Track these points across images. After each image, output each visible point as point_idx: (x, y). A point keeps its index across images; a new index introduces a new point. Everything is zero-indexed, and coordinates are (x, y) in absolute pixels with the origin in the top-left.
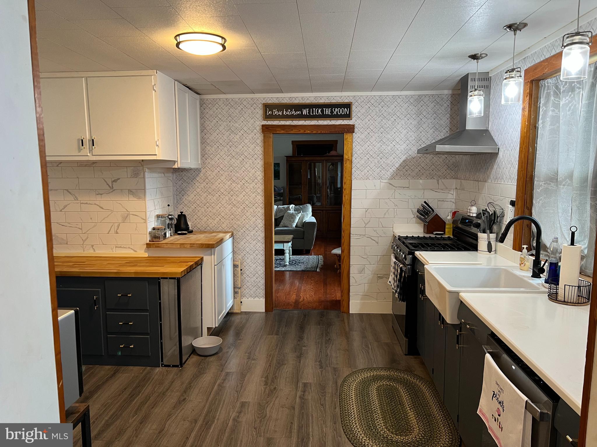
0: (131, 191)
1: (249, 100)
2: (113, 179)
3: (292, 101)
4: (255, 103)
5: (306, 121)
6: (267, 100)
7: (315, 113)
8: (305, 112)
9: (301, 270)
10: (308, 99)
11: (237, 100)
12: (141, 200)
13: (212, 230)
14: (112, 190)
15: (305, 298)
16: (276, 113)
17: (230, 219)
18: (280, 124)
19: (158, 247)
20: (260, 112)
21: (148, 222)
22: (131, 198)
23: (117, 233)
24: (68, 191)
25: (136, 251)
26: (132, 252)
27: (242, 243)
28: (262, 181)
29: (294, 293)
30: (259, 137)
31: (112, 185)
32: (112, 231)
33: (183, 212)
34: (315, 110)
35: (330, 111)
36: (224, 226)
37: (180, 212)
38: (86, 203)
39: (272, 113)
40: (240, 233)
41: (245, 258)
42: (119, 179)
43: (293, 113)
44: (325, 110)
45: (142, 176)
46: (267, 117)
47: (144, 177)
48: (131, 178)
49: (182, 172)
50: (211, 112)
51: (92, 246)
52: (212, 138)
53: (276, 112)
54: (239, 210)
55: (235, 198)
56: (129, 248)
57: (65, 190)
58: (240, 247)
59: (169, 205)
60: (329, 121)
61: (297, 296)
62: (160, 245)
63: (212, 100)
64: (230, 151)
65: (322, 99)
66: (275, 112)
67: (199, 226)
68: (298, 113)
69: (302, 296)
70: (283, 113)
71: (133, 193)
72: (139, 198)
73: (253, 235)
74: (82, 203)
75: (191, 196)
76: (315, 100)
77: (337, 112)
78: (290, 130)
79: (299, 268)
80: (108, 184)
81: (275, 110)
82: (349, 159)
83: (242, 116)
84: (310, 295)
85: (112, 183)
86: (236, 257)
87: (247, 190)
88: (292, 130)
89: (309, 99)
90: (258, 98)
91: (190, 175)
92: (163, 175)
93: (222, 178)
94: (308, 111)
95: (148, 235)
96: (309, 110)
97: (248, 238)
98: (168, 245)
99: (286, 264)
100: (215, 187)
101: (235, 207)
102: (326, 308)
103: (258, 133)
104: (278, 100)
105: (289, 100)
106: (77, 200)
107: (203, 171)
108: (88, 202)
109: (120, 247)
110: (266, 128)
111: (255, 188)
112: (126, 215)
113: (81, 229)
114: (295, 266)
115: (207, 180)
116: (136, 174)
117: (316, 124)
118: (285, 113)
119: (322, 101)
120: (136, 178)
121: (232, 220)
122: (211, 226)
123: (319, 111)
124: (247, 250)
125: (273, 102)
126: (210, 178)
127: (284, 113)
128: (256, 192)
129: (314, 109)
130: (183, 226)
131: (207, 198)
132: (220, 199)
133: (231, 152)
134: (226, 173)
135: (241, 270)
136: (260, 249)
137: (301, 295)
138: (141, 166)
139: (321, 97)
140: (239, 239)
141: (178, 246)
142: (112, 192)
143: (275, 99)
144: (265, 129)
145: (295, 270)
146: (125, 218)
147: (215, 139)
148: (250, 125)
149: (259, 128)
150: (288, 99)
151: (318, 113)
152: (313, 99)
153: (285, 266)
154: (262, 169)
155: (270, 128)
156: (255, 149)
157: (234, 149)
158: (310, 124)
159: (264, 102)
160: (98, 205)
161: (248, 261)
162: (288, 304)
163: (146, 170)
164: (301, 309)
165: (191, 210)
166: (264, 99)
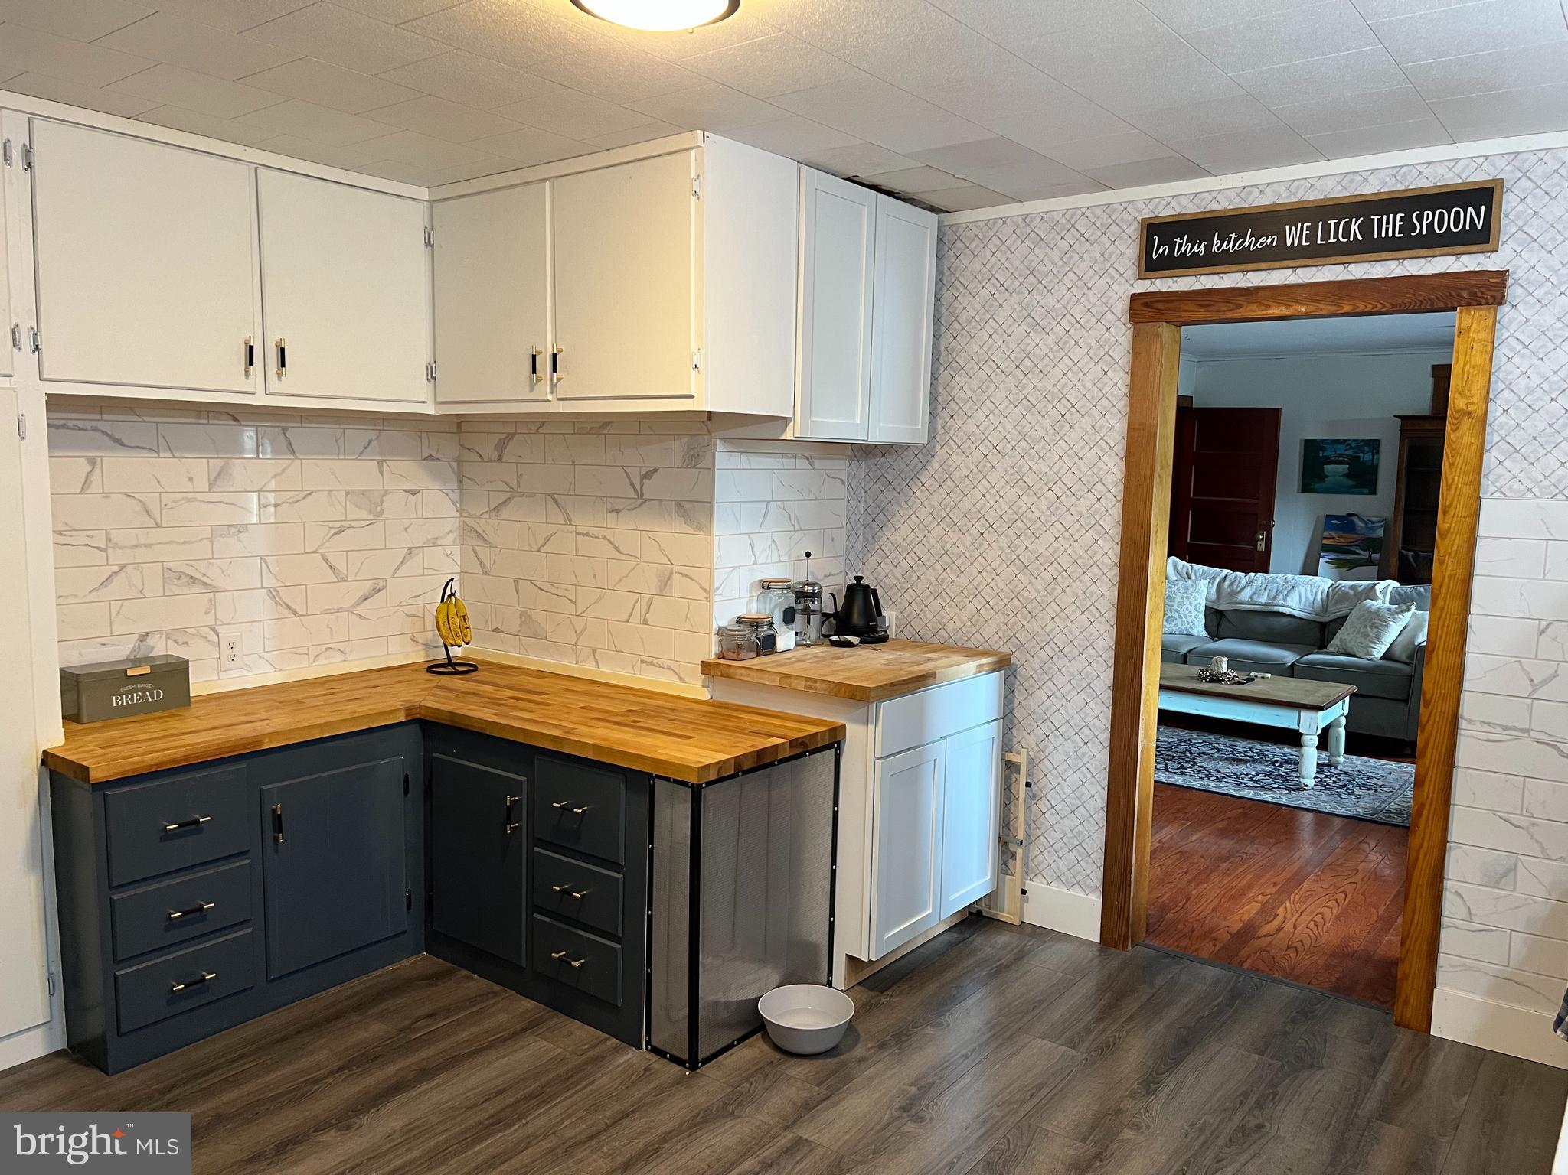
0: (682, 507)
1: (1098, 211)
2: (644, 471)
3: (1251, 199)
4: (1114, 222)
5: (1299, 271)
6: (1156, 208)
7: (1336, 236)
8: (1293, 236)
9: (1349, 814)
10: (1312, 186)
11: (1057, 217)
12: (701, 533)
13: (952, 643)
14: (640, 501)
15: (1289, 926)
16: (1183, 249)
17: (1009, 612)
18: (1198, 287)
19: (728, 676)
20: (1129, 250)
21: (716, 598)
22: (682, 526)
23: (645, 622)
24: (554, 499)
25: (682, 680)
26: (676, 681)
27: (1041, 695)
28: (1118, 490)
29: (1260, 898)
30: (1121, 336)
31: (641, 487)
32: (636, 618)
33: (862, 578)
34: (1337, 225)
35: (1398, 223)
36: (988, 631)
37: (855, 578)
38: (587, 534)
39: (1171, 250)
40: (1036, 663)
41: (1046, 747)
42: (656, 470)
43: (1247, 244)
44: (1380, 221)
45: (705, 464)
46: (1151, 265)
47: (712, 468)
48: (682, 467)
49: (883, 455)
50: (977, 266)
51: (594, 652)
52: (973, 348)
53: (1184, 246)
54: (1039, 584)
55: (1027, 543)
56: (670, 668)
57: (549, 495)
58: (1034, 706)
59: (808, 554)
60: (1393, 264)
61: (1262, 911)
62: (732, 670)
63: (982, 224)
64: (1024, 388)
65: (1370, 178)
66: (1181, 245)
67: (917, 624)
68: (1269, 241)
69: (1280, 918)
70: (1208, 248)
71: (685, 510)
72: (698, 528)
73: (1076, 673)
74: (579, 534)
75: (901, 532)
76: (1339, 188)
77: (1430, 225)
78: (1232, 306)
79: (1347, 805)
80: (632, 485)
81: (1182, 239)
82: (1469, 413)
83: (1071, 269)
84: (1318, 919)
85: (641, 480)
86: (1019, 738)
87: (1068, 520)
88: (1240, 306)
89: (1318, 184)
90: (1125, 205)
91: (903, 466)
92: (803, 463)
93: (994, 477)
94: (1305, 232)
95: (715, 639)
96: (1313, 230)
97: (1060, 680)
98: (753, 674)
99: (1304, 781)
100: (970, 506)
101: (1025, 575)
102: (1344, 989)
103: (1118, 323)
104: (1196, 201)
105: (1238, 200)
106: (571, 524)
107: (940, 453)
108: (592, 531)
109: (651, 663)
110: (1146, 305)
111: (1096, 511)
112: (667, 574)
113: (574, 603)
114: (1339, 795)
115: (949, 482)
116: (693, 455)
117: (1340, 278)
118: (1218, 249)
119: (1372, 187)
120: (694, 467)
121: (1015, 614)
122: (950, 626)
123: (1354, 227)
124: (1057, 719)
125: (1179, 210)
126: (957, 475)
127: (1214, 248)
128: (1097, 527)
129: (1333, 222)
130: (857, 618)
131: (946, 538)
132: (981, 544)
133: (1025, 392)
134: (1008, 461)
135: (1028, 785)
136: (1098, 723)
137: (1281, 911)
138: (706, 432)
139: (1364, 175)
140: (1031, 681)
141: (774, 681)
142: (640, 505)
143: (1184, 201)
144: (1143, 308)
145: (1328, 809)
146: (665, 583)
147: (981, 352)
148: (1094, 299)
149: (1122, 307)
150: (1232, 194)
151: (1346, 234)
152: (1330, 183)
153: (1300, 788)
154: (1120, 448)
155: (1160, 305)
156: (1105, 379)
157: (1035, 381)
158: (1313, 280)
159: (1147, 214)
160: (609, 541)
161: (1058, 758)
162: (1209, 934)
163: (716, 445)
164: (1241, 963)
165: (898, 572)
166: (1146, 205)
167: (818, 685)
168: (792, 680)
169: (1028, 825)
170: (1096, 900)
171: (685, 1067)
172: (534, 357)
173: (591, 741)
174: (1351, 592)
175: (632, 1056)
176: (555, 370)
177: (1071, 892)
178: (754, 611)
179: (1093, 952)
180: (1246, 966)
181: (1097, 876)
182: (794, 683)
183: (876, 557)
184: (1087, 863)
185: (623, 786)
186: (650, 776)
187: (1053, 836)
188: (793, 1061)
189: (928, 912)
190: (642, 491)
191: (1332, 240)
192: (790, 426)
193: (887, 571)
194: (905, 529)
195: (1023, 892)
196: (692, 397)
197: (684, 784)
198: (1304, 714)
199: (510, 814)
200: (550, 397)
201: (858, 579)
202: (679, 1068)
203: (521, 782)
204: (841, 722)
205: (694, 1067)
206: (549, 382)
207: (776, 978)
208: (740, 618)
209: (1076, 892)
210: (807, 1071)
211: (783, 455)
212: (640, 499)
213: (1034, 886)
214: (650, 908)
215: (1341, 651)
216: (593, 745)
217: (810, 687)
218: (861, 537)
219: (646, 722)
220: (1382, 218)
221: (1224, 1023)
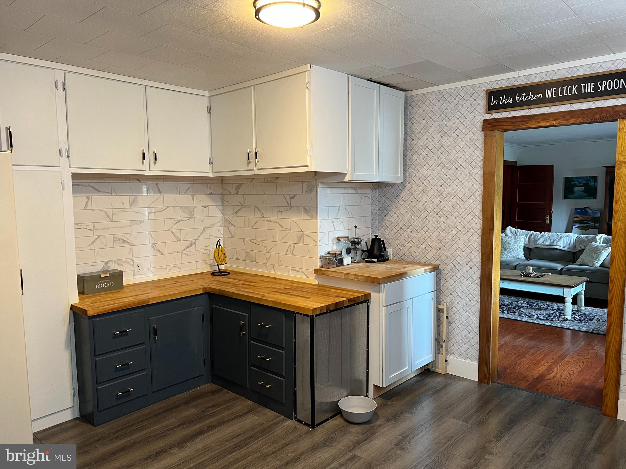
0: (306, 209)
1: (469, 88)
2: (291, 196)
3: (531, 79)
4: (475, 91)
5: (552, 107)
6: (492, 85)
7: (567, 93)
8: (549, 94)
9: (586, 330)
10: (556, 73)
11: (452, 91)
12: (313, 219)
13: (415, 261)
14: (290, 208)
15: (558, 376)
16: (504, 101)
17: (438, 248)
18: (510, 116)
19: (324, 274)
20: (482, 103)
21: (319, 244)
22: (306, 217)
23: (293, 254)
24: (257, 208)
25: (307, 276)
26: (304, 277)
27: (451, 282)
28: (480, 198)
29: (547, 364)
30: (479, 137)
31: (290, 202)
32: (289, 253)
33: (378, 236)
34: (567, 89)
35: (592, 87)
36: (429, 256)
37: (375, 236)
38: (270, 221)
39: (499, 102)
40: (449, 268)
41: (454, 302)
42: (296, 195)
43: (530, 98)
44: (585, 86)
45: (314, 192)
46: (491, 108)
47: (317, 194)
48: (305, 194)
49: (385, 187)
50: (421, 111)
51: (273, 266)
52: (420, 144)
53: (504, 100)
54: (449, 237)
55: (444, 220)
56: (302, 272)
57: (256, 206)
58: (449, 286)
59: (356, 227)
60: (591, 103)
61: (546, 370)
62: (326, 272)
63: (422, 95)
64: (441, 158)
65: (580, 69)
67: (400, 254)
68: (539, 96)
69: (555, 372)
70: (514, 100)
71: (307, 211)
72: (312, 217)
73: (465, 272)
74: (267, 221)
75: (393, 217)
76: (567, 73)
77: (605, 87)
78: (524, 123)
79: (585, 327)
80: (287, 201)
81: (503, 97)
82: (625, 162)
83: (458, 111)
84: (571, 373)
85: (290, 199)
86: (443, 299)
87: (460, 211)
88: (528, 123)
89: (558, 73)
90: (479, 85)
91: (393, 191)
92: (353, 191)
93: (430, 194)
94: (554, 92)
95: (319, 260)
96: (557, 91)
97: (459, 275)
98: (334, 273)
99: (566, 317)
100: (420, 206)
101: (443, 233)
102: (582, 401)
103: (478, 131)
104: (508, 82)
105: (526, 80)
106: (264, 217)
107: (408, 185)
108: (272, 220)
109: (295, 270)
110: (489, 124)
111: (472, 207)
112: (300, 235)
113: (266, 247)
114: (582, 323)
115: (412, 197)
116: (310, 189)
117: (569, 110)
118: (518, 100)
119: (580, 73)
120: (310, 194)
121: (440, 249)
122: (414, 254)
123: (574, 89)
124: (458, 291)
125: (502, 86)
126: (415, 194)
127: (516, 100)
128: (472, 213)
129: (565, 87)
130: (376, 252)
131: (411, 219)
132: (425, 221)
133: (442, 160)
134: (435, 188)
135: (447, 317)
136: (475, 292)
137: (555, 369)
138: (315, 180)
139: (578, 68)
140: (447, 276)
141: (342, 276)
142: (290, 209)
143: (504, 82)
144: (488, 125)
145: (577, 328)
146: (300, 239)
147: (423, 145)
148: (468, 122)
149: (479, 125)
150: (523, 78)
151: (571, 92)
152: (564, 72)
153: (565, 320)
154: (481, 181)
155: (495, 124)
156: (474, 154)
157: (445, 156)
158: (558, 111)
159: (489, 88)
160: (278, 223)
161: (459, 307)
162: (525, 378)
163: (318, 185)
164: (538, 390)
165: (392, 233)
166: (488, 84)
167: (360, 277)
168: (349, 275)
169: (447, 334)
170: (476, 364)
171: (310, 427)
172: (249, 154)
173: (271, 300)
174: (586, 239)
175: (289, 423)
176: (256, 158)
177: (466, 361)
178: (335, 249)
179: (476, 385)
180: (540, 391)
181: (476, 354)
182: (350, 277)
183: (383, 228)
184: (472, 349)
185: (284, 317)
186: (294, 313)
187: (458, 338)
188: (352, 426)
189: (407, 368)
190: (290, 203)
191: (565, 94)
192: (347, 177)
193: (388, 233)
194: (395, 216)
195: (446, 361)
196: (308, 166)
197: (307, 315)
198: (565, 289)
199: (242, 328)
200: (255, 169)
201: (376, 236)
202: (308, 427)
203: (246, 316)
204: (369, 292)
205: (313, 427)
206: (254, 163)
207: (345, 394)
208: (329, 252)
209: (468, 361)
210: (358, 429)
211: (345, 188)
212: (290, 207)
213: (451, 358)
214: (295, 364)
215: (582, 264)
216: (272, 301)
217: (356, 278)
218: (377, 220)
219: (293, 293)
220: (585, 85)
221: (530, 413)
